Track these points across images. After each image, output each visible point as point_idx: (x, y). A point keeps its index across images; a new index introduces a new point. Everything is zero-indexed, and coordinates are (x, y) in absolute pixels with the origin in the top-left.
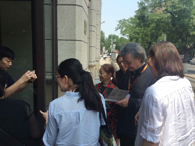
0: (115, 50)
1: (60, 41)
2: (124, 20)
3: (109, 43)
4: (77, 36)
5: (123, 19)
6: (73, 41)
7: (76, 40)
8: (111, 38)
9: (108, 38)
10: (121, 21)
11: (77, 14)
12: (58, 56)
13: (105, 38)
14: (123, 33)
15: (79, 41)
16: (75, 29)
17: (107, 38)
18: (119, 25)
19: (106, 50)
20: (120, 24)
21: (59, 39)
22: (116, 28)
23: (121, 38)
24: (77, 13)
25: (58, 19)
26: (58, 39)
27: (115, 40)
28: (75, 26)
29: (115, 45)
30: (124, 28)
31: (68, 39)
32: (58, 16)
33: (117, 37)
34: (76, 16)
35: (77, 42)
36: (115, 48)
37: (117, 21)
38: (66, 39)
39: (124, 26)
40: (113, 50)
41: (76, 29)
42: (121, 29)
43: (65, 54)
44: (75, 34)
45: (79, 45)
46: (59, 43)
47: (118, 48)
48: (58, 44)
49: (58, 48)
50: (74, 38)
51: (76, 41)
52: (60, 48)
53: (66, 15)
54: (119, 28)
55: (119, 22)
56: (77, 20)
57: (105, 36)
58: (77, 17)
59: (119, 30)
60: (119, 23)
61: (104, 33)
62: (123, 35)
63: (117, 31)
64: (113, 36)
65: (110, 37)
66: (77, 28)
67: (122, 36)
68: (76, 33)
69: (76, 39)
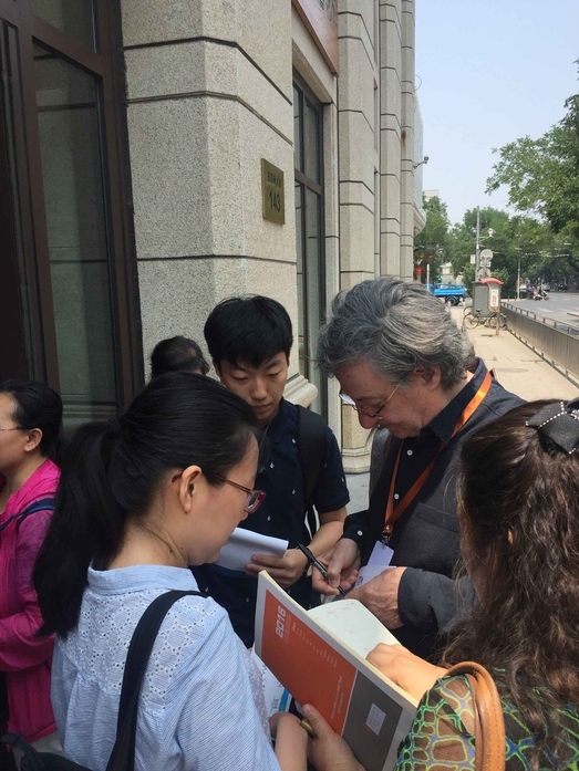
0: (489, 273)
1: (146, 263)
2: (527, 143)
3: (467, 244)
4: (216, 236)
5: (520, 141)
6: (201, 261)
7: (213, 256)
8: (475, 226)
9: (463, 223)
10: (510, 148)
11: (211, 135)
12: (144, 331)
13: (450, 228)
14: (521, 198)
15: (231, 261)
16: (208, 203)
17: (456, 225)
18: (502, 164)
19: (456, 276)
20: (508, 163)
21: (142, 257)
22: (489, 180)
23: (516, 220)
24: (213, 130)
25: (132, 168)
26: (139, 256)
27: (491, 232)
28: (207, 193)
29: (488, 254)
30: (527, 178)
31: (180, 255)
32: (133, 155)
33: (502, 216)
34: (210, 143)
35: (218, 263)
36: (489, 264)
37: (495, 151)
38: (174, 255)
39: (525, 170)
40: (481, 272)
41: (213, 204)
42: (513, 184)
43: (170, 323)
44: (207, 230)
45: (228, 276)
46: (145, 272)
47: (506, 264)
48: (140, 278)
49: (141, 295)
50: (206, 247)
51: (215, 260)
52: (148, 298)
53: (164, 144)
54: (505, 180)
55: (503, 155)
56: (212, 164)
57: (449, 217)
58: (212, 148)
59: (505, 188)
60: (502, 159)
61: (443, 205)
62: (523, 206)
63: (494, 192)
64: (483, 214)
65: (471, 218)
66: (214, 201)
67: (520, 213)
68: (214, 223)
69: (215, 251)
